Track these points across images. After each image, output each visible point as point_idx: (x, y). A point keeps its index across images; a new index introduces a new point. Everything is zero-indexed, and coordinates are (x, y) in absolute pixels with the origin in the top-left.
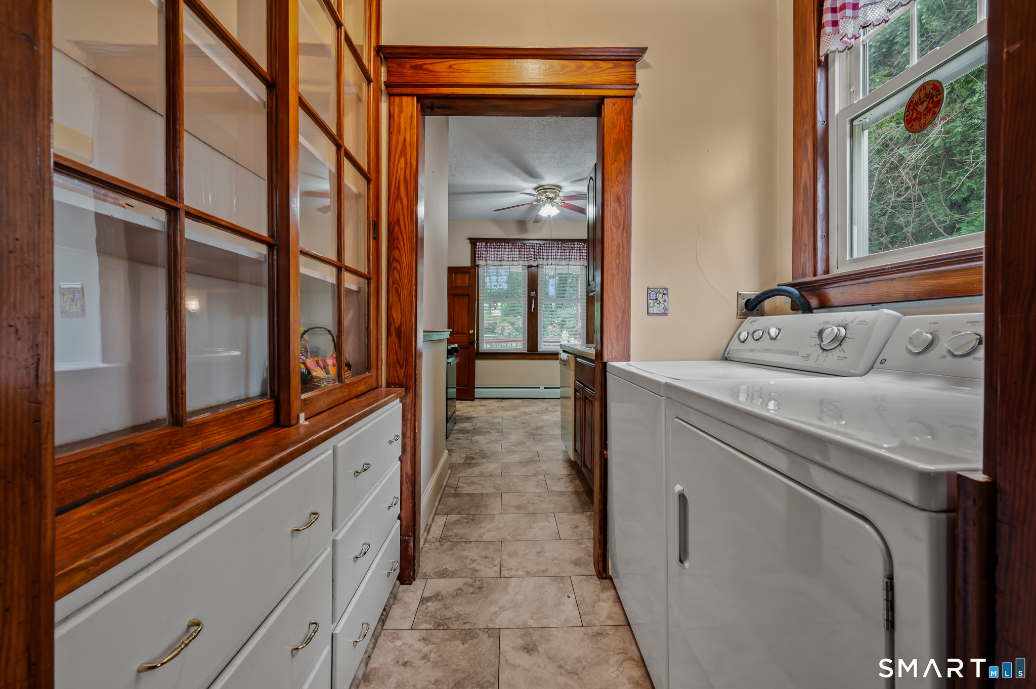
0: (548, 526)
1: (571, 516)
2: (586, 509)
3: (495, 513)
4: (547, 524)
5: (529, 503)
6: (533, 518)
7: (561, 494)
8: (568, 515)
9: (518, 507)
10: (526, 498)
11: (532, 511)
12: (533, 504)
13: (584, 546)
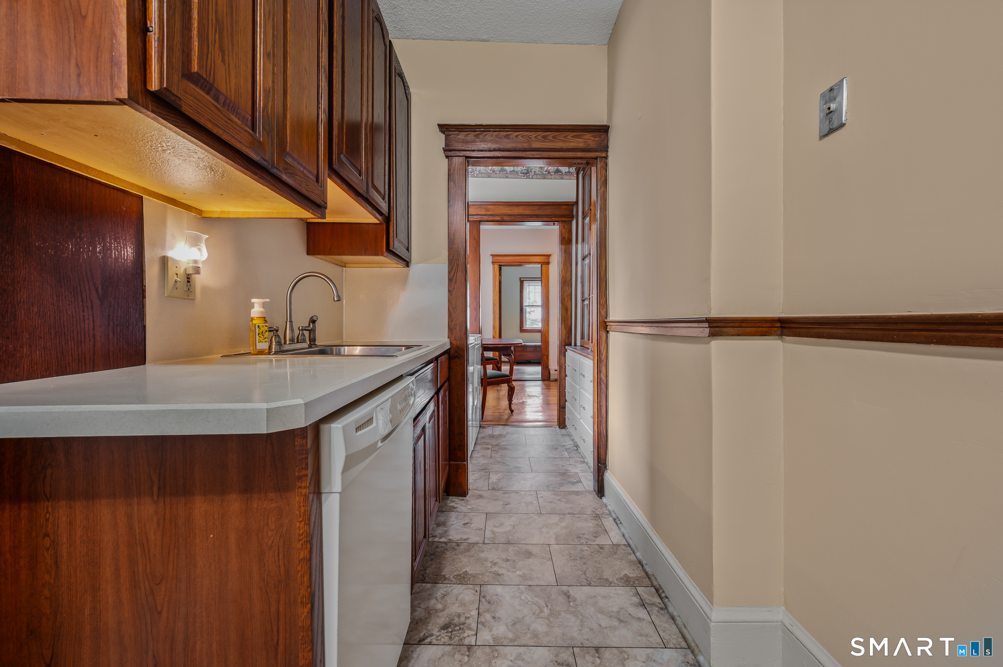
0: (495, 527)
1: (465, 537)
2: (442, 547)
3: (556, 547)
4: (496, 530)
5: (514, 561)
6: (510, 538)
7: (462, 579)
8: (467, 539)
9: (529, 554)
10: (518, 573)
11: (511, 548)
12: (508, 560)
13: (468, 507)
